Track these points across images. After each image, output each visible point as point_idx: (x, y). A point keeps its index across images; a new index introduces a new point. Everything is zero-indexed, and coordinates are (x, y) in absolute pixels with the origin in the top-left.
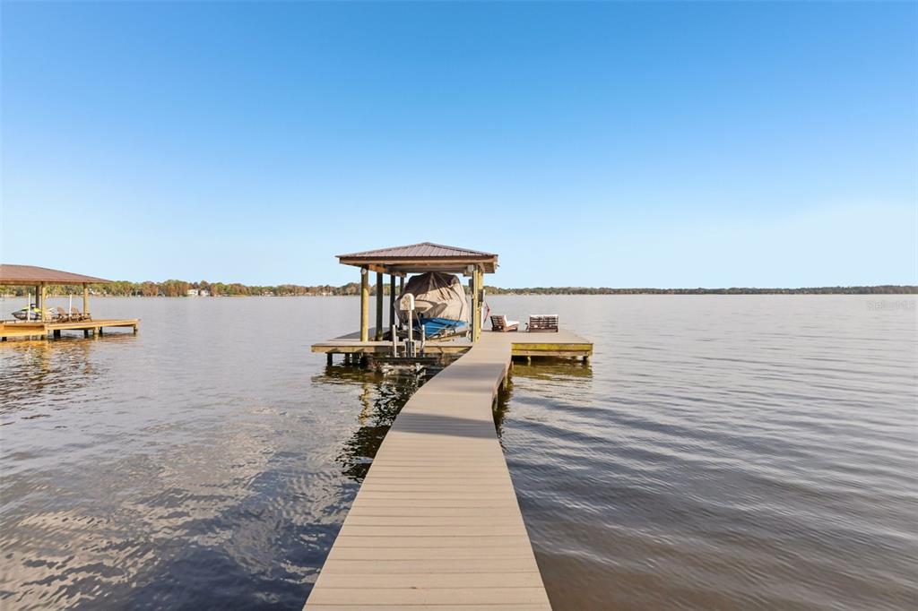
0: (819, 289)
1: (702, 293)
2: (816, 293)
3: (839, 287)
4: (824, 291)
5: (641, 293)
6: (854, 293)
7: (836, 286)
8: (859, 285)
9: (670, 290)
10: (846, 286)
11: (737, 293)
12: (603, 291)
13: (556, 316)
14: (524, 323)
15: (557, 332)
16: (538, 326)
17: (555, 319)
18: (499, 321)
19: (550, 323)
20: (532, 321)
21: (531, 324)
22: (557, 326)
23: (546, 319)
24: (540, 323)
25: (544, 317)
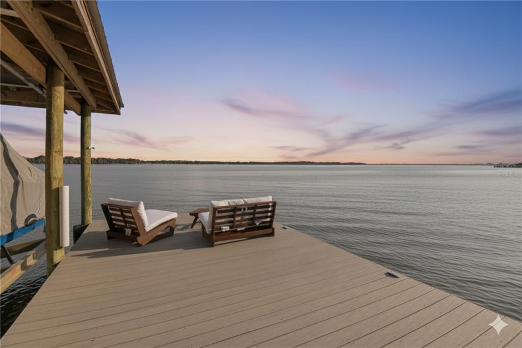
13: (269, 199)
14: (191, 214)
15: (272, 234)
16: (231, 227)
17: (269, 206)
18: (124, 217)
19: (257, 216)
20: (217, 215)
21: (213, 223)
22: (271, 222)
23: (249, 209)
24: (237, 219)
25: (246, 204)
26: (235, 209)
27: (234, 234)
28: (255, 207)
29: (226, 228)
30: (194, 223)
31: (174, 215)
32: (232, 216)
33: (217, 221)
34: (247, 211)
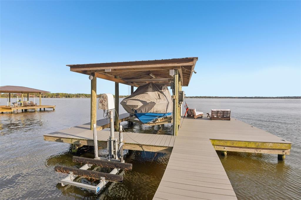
0: (283, 97)
1: (246, 98)
2: (282, 98)
3: (289, 97)
4: (284, 98)
5: (227, 98)
6: (294, 98)
7: (288, 96)
8: (295, 96)
9: (236, 97)
10: (291, 96)
11: (257, 98)
12: (216, 97)
13: (229, 110)
14: (207, 114)
15: (230, 120)
16: (217, 116)
17: (228, 112)
18: (191, 112)
19: (225, 114)
20: (213, 113)
21: (212, 115)
22: (229, 117)
23: (222, 112)
24: (218, 114)
25: (221, 111)
26: (218, 112)
27: (217, 119)
28: (224, 112)
29: (215, 116)
30: (208, 116)
31: (202, 113)
32: (217, 113)
33: (213, 114)
34: (221, 113)
